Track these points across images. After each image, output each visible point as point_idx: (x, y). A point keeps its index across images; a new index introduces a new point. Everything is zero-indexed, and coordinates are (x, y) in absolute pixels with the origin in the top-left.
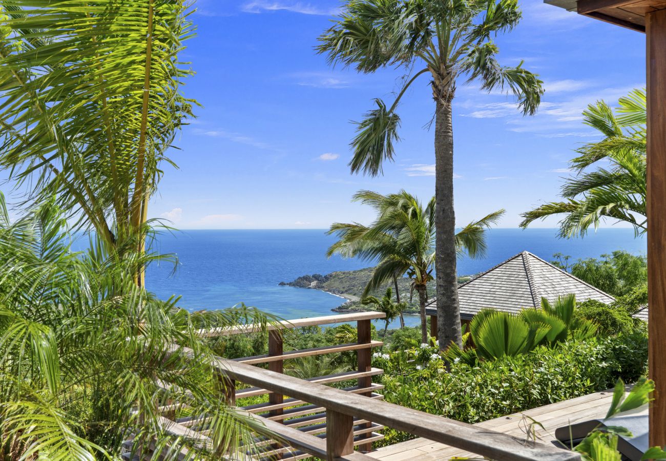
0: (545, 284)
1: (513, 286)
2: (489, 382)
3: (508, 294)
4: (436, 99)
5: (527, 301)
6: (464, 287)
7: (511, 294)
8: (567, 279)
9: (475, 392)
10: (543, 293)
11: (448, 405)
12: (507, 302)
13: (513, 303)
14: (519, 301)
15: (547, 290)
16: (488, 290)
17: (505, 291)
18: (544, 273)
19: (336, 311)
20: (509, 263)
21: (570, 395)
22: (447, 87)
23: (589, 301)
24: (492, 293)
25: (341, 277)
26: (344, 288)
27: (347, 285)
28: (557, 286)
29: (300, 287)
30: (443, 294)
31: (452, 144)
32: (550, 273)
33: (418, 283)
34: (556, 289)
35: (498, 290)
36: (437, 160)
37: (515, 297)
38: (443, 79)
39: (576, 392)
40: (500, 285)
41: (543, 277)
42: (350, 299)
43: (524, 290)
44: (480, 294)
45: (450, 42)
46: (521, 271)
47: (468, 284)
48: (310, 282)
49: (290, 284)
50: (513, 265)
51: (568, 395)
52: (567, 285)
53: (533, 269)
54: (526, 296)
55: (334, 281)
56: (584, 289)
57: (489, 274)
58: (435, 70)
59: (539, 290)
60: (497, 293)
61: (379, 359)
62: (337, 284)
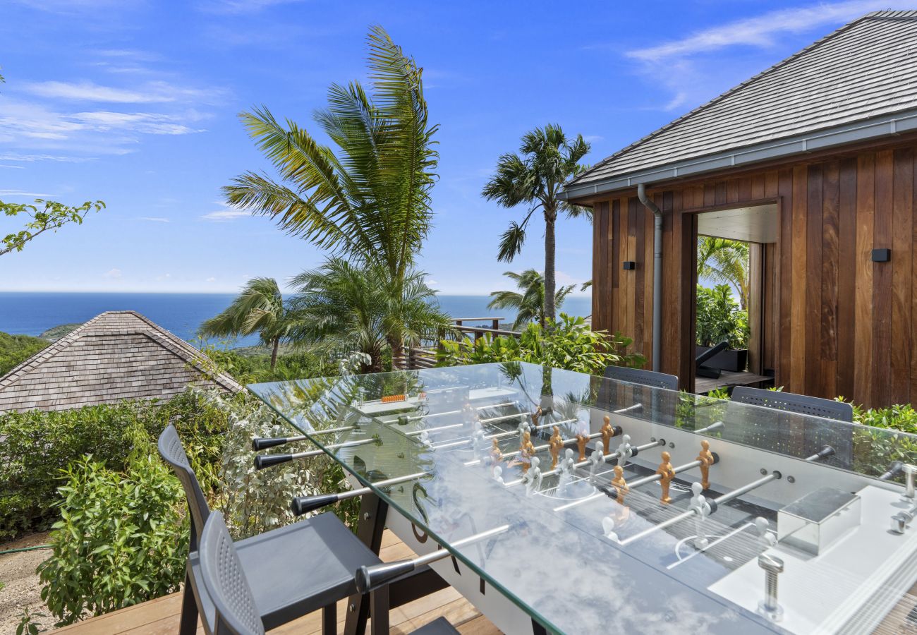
4: (546, 220)
22: (552, 214)
38: (550, 210)
45: (554, 190)
58: (546, 205)
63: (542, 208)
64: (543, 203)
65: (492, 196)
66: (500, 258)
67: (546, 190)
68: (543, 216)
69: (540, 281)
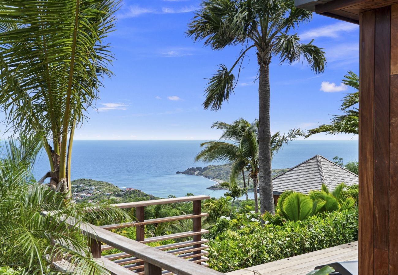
0: (330, 175)
1: (311, 176)
2: (277, 237)
3: (308, 181)
4: (259, 63)
5: (319, 185)
6: (281, 176)
7: (309, 181)
8: (343, 172)
9: (269, 244)
10: (328, 180)
11: (252, 251)
12: (307, 186)
13: (311, 186)
14: (314, 185)
15: (331, 178)
16: (296, 178)
17: (305, 179)
18: (329, 168)
19: (210, 189)
20: (309, 162)
21: (329, 245)
22: (266, 56)
23: (354, 186)
24: (298, 180)
25: (213, 169)
26: (215, 175)
27: (216, 173)
28: (337, 176)
29: (189, 174)
30: (263, 182)
31: (269, 91)
32: (333, 168)
33: (253, 174)
34: (337, 178)
35: (301, 178)
36: (260, 100)
37: (312, 183)
38: (263, 51)
39: (333, 244)
40: (303, 175)
41: (329, 171)
42: (219, 182)
43: (317, 178)
44: (290, 180)
45: (268, 29)
46: (316, 167)
47: (283, 174)
48: (195, 172)
49: (183, 173)
50: (311, 163)
51: (328, 245)
52: (343, 175)
53: (323, 165)
54: (318, 182)
55: (209, 171)
56: (354, 178)
57: (296, 168)
58: (259, 46)
59: (326, 178)
60: (301, 180)
61: (224, 220)
62: (211, 173)
63: (255, 50)
64: (256, 44)
65: (198, 35)
66: (207, 104)
67: (259, 28)
68: (256, 58)
69: (251, 130)
